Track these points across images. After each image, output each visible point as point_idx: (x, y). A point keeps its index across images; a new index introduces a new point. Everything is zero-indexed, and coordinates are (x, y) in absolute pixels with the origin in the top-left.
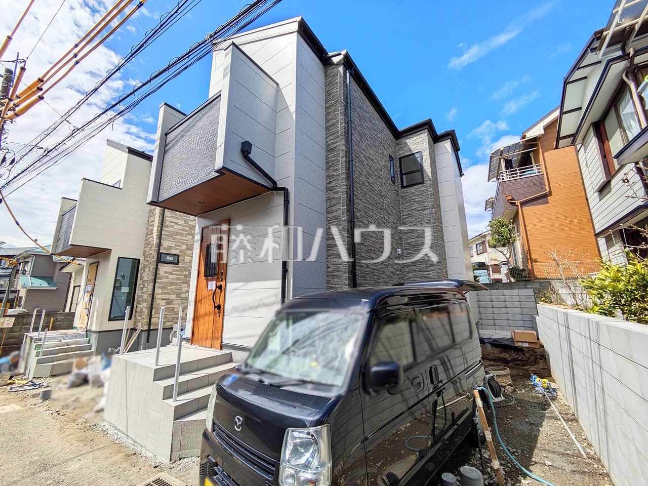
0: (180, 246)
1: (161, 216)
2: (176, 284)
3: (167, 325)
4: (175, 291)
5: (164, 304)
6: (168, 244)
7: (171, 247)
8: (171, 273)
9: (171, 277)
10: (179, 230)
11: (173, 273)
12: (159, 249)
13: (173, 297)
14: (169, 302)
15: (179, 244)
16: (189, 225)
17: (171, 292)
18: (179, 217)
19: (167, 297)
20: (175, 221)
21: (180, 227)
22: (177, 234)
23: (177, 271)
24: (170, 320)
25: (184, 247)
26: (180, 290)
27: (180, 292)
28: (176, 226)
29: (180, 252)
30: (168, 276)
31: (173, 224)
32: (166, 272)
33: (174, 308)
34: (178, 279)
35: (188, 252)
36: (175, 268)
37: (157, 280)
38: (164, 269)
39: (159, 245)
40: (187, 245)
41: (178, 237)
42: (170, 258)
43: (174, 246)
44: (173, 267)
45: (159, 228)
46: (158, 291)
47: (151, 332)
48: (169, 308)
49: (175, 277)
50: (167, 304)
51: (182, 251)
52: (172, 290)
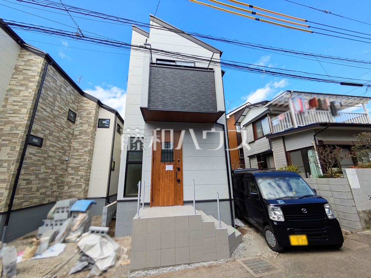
0: (45, 131)
1: (35, 101)
2: (36, 165)
3: (24, 205)
4: (35, 172)
5: (25, 184)
6: (36, 128)
7: (38, 130)
8: (34, 155)
9: (34, 158)
10: (46, 116)
11: (36, 154)
12: (29, 131)
13: (33, 177)
14: (29, 182)
15: (45, 129)
16: (54, 113)
17: (31, 173)
18: (47, 105)
19: (28, 178)
20: (45, 108)
21: (47, 114)
22: (44, 119)
23: (39, 153)
24: (27, 200)
25: (47, 132)
26: (39, 171)
27: (39, 173)
28: (44, 113)
29: (44, 136)
30: (31, 157)
31: (43, 110)
32: (31, 154)
33: (32, 188)
34: (39, 160)
35: (50, 137)
36: (38, 151)
37: (24, 161)
38: (31, 150)
39: (30, 127)
40: (50, 131)
41: (44, 122)
42: (35, 141)
43: (40, 130)
44: (38, 149)
45: (32, 111)
46: (22, 172)
47: (12, 215)
48: (28, 188)
49: (37, 158)
50: (27, 184)
51: (45, 135)
52: (33, 170)
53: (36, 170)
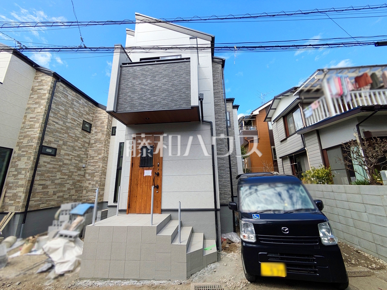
0: (58, 142)
1: (45, 116)
2: (52, 172)
3: (41, 206)
4: (51, 178)
5: (41, 189)
6: (48, 139)
7: (51, 141)
8: (48, 163)
9: (48, 166)
10: (58, 128)
11: (51, 162)
12: (42, 142)
13: (48, 183)
14: (45, 187)
15: (58, 140)
16: (67, 125)
17: (47, 179)
18: (59, 119)
19: (44, 183)
20: (57, 121)
21: (60, 127)
22: (57, 131)
23: (54, 161)
24: (44, 202)
25: (61, 142)
26: (55, 177)
27: (55, 179)
28: (57, 125)
29: (57, 146)
30: (46, 165)
31: (55, 123)
32: (45, 162)
33: (48, 192)
34: (54, 168)
35: (63, 147)
36: (53, 159)
37: (37, 169)
38: (44, 159)
39: (42, 139)
40: (63, 141)
41: (57, 134)
42: (49, 150)
43: (53, 141)
44: (52, 158)
45: (43, 125)
46: (37, 178)
47: (28, 215)
48: (44, 192)
49: (52, 166)
50: (43, 188)
51: (59, 146)
52: (48, 177)
53: (52, 177)
